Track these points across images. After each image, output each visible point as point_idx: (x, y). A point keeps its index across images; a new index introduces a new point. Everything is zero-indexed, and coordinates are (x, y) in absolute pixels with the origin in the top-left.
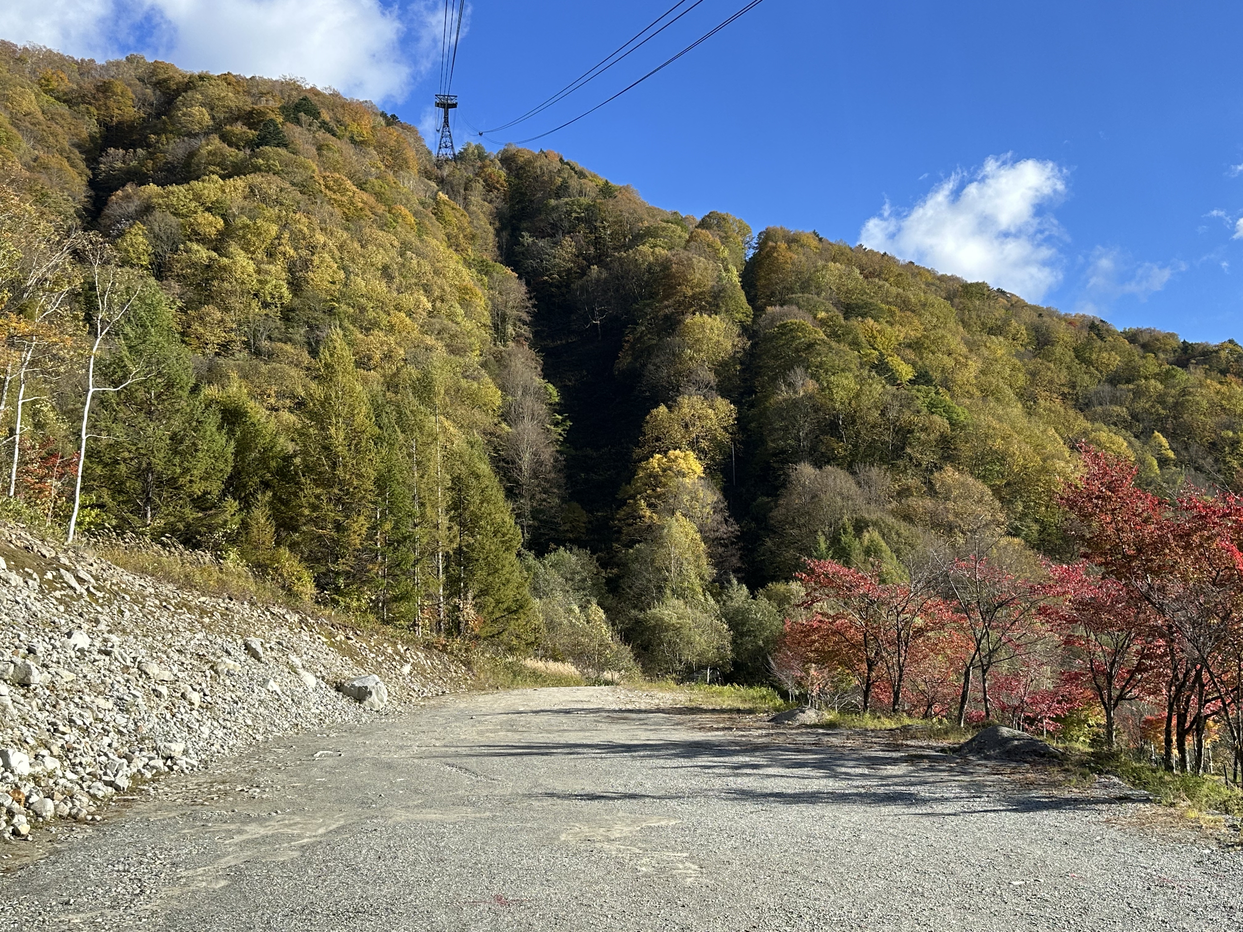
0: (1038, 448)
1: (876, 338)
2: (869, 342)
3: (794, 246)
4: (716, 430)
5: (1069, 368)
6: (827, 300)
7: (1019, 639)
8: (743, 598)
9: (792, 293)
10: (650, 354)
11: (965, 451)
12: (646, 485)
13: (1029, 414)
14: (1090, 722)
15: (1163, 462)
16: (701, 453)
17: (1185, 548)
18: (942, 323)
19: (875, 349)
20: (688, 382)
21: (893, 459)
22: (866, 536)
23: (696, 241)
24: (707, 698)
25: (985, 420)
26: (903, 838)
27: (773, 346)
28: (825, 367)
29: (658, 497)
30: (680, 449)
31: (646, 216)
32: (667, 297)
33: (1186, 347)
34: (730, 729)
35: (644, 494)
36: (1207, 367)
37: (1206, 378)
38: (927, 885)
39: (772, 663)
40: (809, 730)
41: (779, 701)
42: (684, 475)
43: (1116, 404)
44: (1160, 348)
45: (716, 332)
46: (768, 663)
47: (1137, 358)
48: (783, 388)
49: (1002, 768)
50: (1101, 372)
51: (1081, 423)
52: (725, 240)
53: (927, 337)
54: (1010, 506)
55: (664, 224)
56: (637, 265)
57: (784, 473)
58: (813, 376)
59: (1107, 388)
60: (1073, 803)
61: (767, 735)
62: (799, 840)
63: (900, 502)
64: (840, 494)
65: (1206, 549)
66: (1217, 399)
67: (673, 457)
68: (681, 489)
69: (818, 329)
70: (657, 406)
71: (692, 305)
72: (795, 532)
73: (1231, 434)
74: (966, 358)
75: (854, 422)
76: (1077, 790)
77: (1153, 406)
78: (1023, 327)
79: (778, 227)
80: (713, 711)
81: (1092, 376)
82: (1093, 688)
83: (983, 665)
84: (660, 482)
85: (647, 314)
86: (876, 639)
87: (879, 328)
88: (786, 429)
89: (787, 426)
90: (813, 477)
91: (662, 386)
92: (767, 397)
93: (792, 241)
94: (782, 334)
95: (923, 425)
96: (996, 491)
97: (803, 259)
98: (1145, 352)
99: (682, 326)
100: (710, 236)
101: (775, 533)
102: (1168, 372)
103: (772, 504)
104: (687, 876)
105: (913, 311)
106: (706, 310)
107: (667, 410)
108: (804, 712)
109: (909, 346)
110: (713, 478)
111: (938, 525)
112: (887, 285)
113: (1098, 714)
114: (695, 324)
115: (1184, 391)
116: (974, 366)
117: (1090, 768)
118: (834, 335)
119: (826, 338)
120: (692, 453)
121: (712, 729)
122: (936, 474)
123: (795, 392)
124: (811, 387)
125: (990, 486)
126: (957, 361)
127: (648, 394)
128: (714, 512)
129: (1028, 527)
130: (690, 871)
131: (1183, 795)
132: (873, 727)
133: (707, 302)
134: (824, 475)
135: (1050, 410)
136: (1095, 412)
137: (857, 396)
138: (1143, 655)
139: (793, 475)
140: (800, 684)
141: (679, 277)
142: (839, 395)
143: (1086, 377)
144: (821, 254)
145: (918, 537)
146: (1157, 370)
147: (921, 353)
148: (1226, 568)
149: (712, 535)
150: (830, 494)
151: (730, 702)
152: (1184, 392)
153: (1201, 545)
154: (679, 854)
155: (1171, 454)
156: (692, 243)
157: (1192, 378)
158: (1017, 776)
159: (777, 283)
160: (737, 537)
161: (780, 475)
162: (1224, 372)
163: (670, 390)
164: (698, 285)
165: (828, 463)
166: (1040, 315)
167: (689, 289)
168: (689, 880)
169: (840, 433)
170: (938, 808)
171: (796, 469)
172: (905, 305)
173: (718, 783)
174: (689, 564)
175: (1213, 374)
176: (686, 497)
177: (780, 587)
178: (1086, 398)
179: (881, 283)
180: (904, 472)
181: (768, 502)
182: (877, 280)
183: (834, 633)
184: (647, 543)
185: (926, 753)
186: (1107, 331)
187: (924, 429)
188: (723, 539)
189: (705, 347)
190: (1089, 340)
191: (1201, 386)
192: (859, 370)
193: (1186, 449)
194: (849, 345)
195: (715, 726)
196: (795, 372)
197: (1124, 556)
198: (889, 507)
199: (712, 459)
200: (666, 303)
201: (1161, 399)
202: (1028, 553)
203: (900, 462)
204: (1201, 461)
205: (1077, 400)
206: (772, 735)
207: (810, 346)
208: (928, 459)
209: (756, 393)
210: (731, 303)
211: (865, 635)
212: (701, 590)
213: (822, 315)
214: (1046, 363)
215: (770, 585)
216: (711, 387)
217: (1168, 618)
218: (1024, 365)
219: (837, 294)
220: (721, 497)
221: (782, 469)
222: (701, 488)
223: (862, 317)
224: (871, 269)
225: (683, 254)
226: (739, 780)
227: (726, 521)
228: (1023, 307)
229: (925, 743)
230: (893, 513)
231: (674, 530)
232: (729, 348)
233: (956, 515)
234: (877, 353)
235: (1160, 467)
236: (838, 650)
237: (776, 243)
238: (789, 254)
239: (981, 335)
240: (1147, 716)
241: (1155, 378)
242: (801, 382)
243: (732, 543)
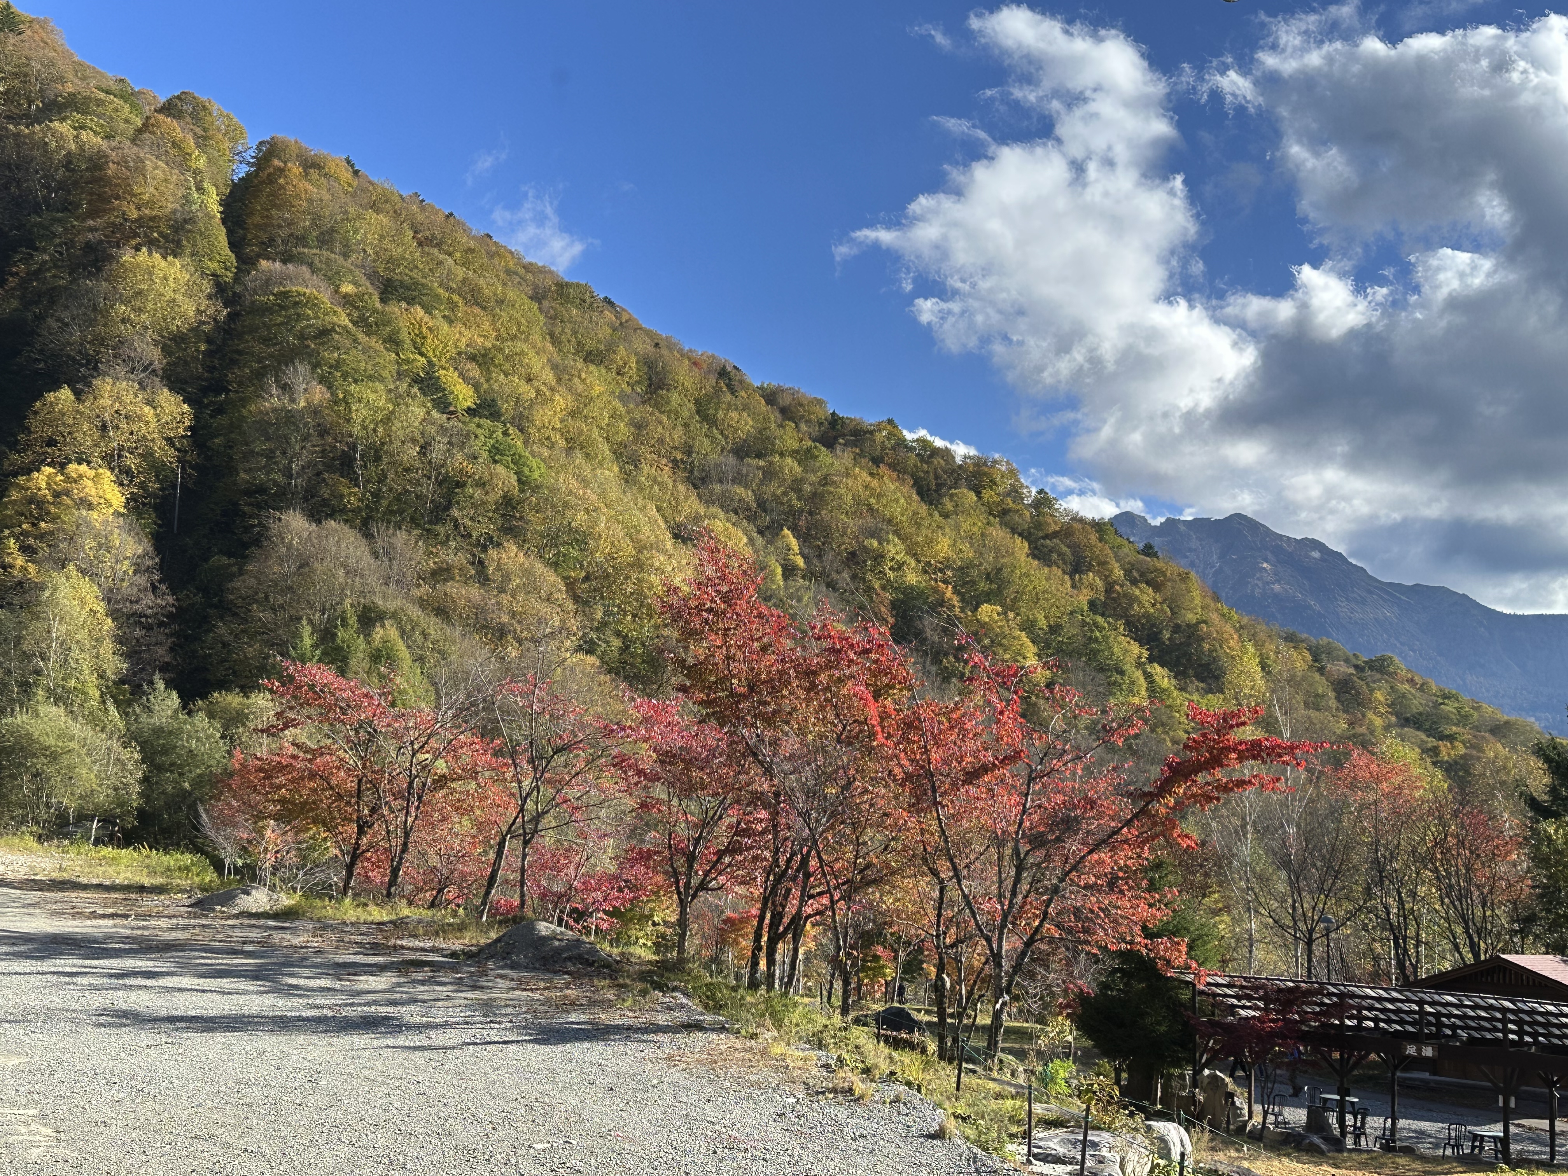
0: (632, 533)
1: (424, 338)
2: (414, 343)
3: (314, 174)
4: (153, 440)
5: (686, 425)
6: (357, 266)
7: (578, 799)
8: (170, 712)
9: (304, 246)
10: (52, 302)
11: (535, 523)
12: (22, 514)
13: (627, 481)
14: (656, 919)
15: (789, 571)
16: (124, 476)
17: (808, 690)
18: (524, 332)
19: (422, 354)
20: (115, 357)
21: (430, 522)
22: (378, 633)
23: (153, 133)
24: (90, 866)
25: (566, 482)
26: (384, 1083)
27: (264, 323)
28: (344, 368)
29: (41, 537)
30: (89, 463)
31: (70, 76)
32: (93, 213)
33: (834, 420)
34: (126, 917)
35: (17, 530)
36: (858, 451)
37: (855, 465)
38: (412, 1153)
39: (204, 816)
40: (253, 922)
41: (210, 876)
42: (90, 507)
43: (740, 484)
44: (802, 417)
45: (172, 285)
46: (197, 816)
47: (773, 426)
48: (274, 392)
49: (533, 982)
50: (726, 438)
51: (692, 505)
52: (203, 141)
53: (501, 350)
54: (587, 609)
55: (102, 95)
56: (46, 151)
57: (260, 524)
58: (322, 380)
59: (732, 460)
60: (626, 1032)
61: (185, 928)
62: (223, 1088)
63: (434, 588)
64: (345, 566)
65: (835, 695)
66: (863, 494)
67: (74, 475)
68: (83, 528)
69: (340, 310)
70: (56, 387)
71: (136, 235)
72: (265, 616)
73: (875, 544)
74: (552, 389)
75: (378, 459)
76: (630, 1014)
77: (785, 494)
78: (633, 359)
79: (292, 140)
80: (100, 887)
81: (713, 440)
82: (666, 873)
83: (525, 834)
84: (48, 513)
85: (55, 236)
86: (375, 787)
87: (430, 324)
88: (270, 455)
89: (272, 451)
90: (305, 534)
91: (69, 356)
92: (244, 401)
93: (311, 165)
94: (282, 308)
95: (481, 478)
96: (570, 585)
97: (327, 197)
98: (784, 420)
99: (114, 266)
100: (179, 130)
101: (236, 615)
102: (809, 450)
103: (235, 569)
104: (32, 1145)
105: (484, 308)
106: (159, 247)
107: (72, 397)
108: (248, 894)
109: (472, 358)
110: (140, 516)
111: (484, 627)
112: (450, 261)
113: (668, 908)
114: (138, 266)
115: (825, 478)
116: (562, 401)
117: (652, 983)
118: (361, 322)
119: (350, 325)
120: (109, 473)
121: (94, 915)
122: (490, 551)
123: (293, 400)
124: (318, 396)
125: (564, 578)
126: (538, 392)
127: (41, 365)
128: (135, 572)
129: (607, 642)
130: (38, 1137)
131: (768, 1022)
132: (354, 919)
133: (161, 234)
134: (324, 533)
135: (655, 480)
136: (712, 492)
137: (387, 420)
138: (738, 831)
139: (274, 527)
140: (244, 849)
141: (119, 185)
142: (360, 413)
143: (706, 442)
144: (354, 195)
145: (454, 642)
146: (796, 446)
147: (489, 371)
148: (855, 722)
149: (127, 608)
150: (328, 563)
151: (129, 875)
152: (825, 481)
153: (827, 689)
154: (21, 1112)
155: (800, 562)
156: (146, 135)
157: (837, 463)
158: (553, 994)
159: (280, 226)
160: (170, 615)
161: (254, 526)
162: (877, 461)
163: (82, 366)
164: (150, 204)
165: (331, 516)
166: (657, 345)
167: (132, 207)
168: (35, 1151)
169: (355, 472)
170: (437, 1038)
171: (280, 519)
172: (475, 298)
173: (97, 1001)
174: (82, 650)
175: (863, 461)
176: (89, 543)
177: (233, 700)
178: (703, 470)
179: (442, 257)
180: (445, 543)
181: (230, 565)
182: (435, 251)
183: (313, 776)
184: (12, 611)
185: (429, 959)
186: (741, 382)
187: (481, 484)
188: (146, 616)
189: (150, 306)
190: (717, 391)
191: (848, 475)
192: (394, 382)
193: (819, 557)
194: (384, 341)
195: (100, 911)
196: (295, 368)
197: (732, 694)
198: (416, 592)
199: (142, 486)
200: (91, 222)
201: (796, 486)
202: (602, 677)
203: (441, 529)
204: (834, 576)
205: (691, 472)
206: (194, 927)
207: (324, 333)
208: (483, 528)
209: (228, 391)
210: (201, 243)
211: (360, 781)
212: (97, 694)
213: (347, 288)
214: (657, 414)
215: (216, 695)
216: (154, 371)
217: (776, 781)
218: (628, 412)
219: (375, 261)
220: (150, 549)
221: (258, 517)
222: (117, 531)
223: (408, 304)
224: (428, 233)
225: (130, 150)
226: (133, 996)
227: (154, 588)
228: (635, 330)
229: (428, 944)
230: (422, 603)
231: (60, 595)
232: (191, 313)
233: (513, 615)
234: (423, 360)
235: (785, 577)
236: (314, 802)
237: (285, 163)
238: (304, 185)
239: (575, 360)
240: (729, 913)
241: (792, 457)
242: (304, 386)
243: (161, 624)
